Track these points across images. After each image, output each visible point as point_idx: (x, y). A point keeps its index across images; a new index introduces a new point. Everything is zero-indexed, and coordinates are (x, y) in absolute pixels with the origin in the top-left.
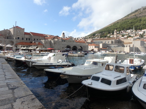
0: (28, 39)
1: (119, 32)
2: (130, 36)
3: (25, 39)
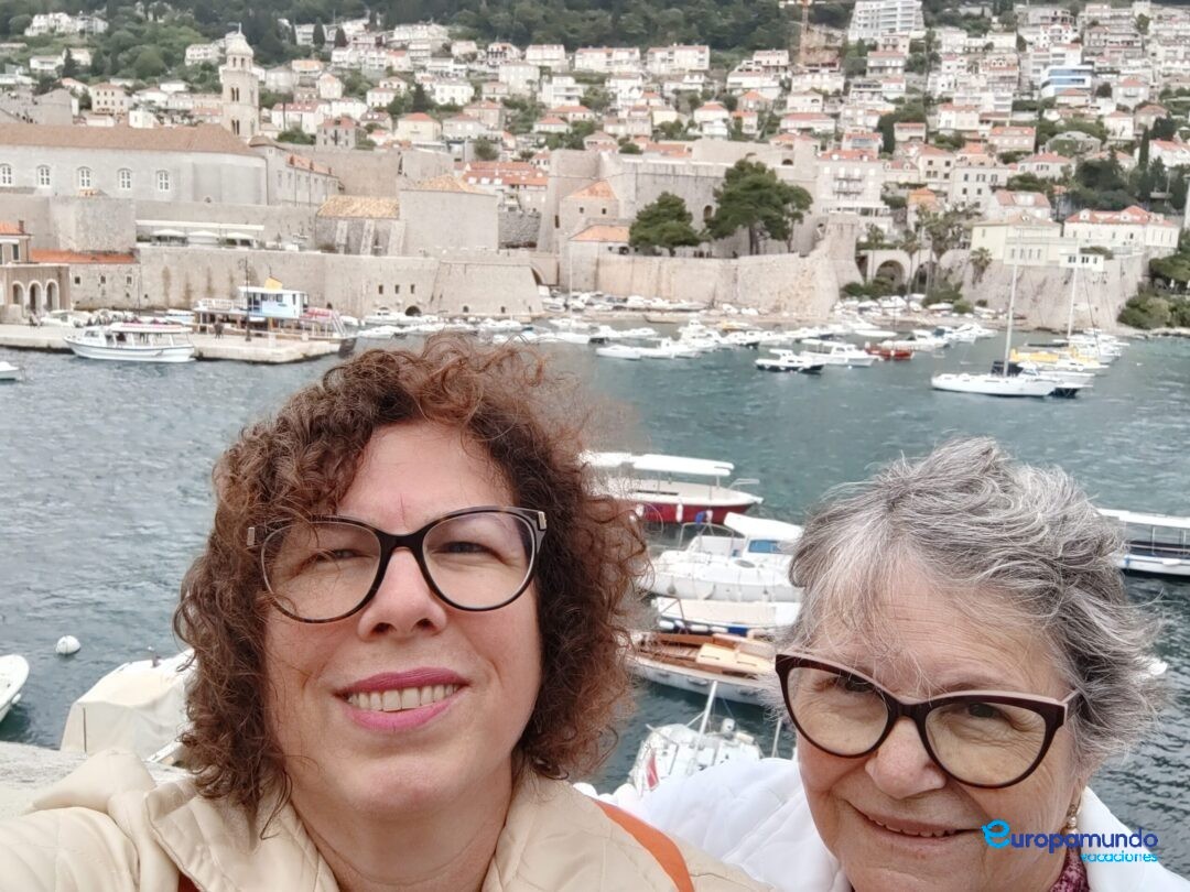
1: (319, 38)
2: (419, 103)
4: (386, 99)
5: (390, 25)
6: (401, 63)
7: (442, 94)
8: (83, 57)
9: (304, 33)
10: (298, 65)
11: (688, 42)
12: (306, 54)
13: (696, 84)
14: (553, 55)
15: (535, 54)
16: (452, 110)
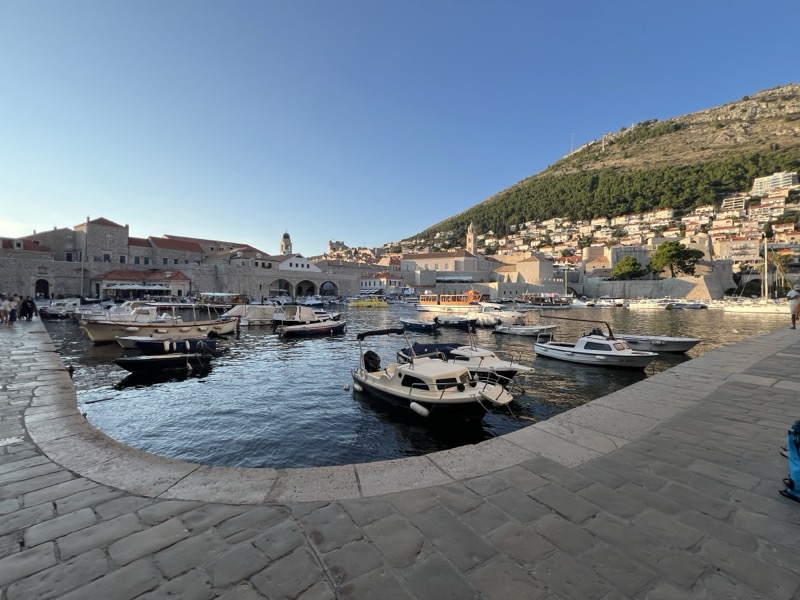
0: (142, 261)
1: (517, 228)
3: (132, 261)
4: (537, 243)
5: (541, 221)
6: (543, 232)
7: (557, 239)
8: (447, 242)
9: (513, 227)
10: (510, 237)
11: (663, 209)
12: (513, 233)
13: (666, 223)
14: (602, 222)
15: (595, 223)
16: (561, 243)
